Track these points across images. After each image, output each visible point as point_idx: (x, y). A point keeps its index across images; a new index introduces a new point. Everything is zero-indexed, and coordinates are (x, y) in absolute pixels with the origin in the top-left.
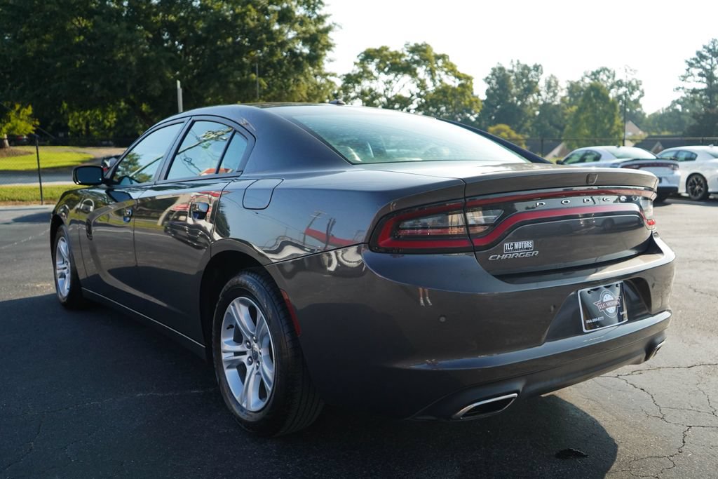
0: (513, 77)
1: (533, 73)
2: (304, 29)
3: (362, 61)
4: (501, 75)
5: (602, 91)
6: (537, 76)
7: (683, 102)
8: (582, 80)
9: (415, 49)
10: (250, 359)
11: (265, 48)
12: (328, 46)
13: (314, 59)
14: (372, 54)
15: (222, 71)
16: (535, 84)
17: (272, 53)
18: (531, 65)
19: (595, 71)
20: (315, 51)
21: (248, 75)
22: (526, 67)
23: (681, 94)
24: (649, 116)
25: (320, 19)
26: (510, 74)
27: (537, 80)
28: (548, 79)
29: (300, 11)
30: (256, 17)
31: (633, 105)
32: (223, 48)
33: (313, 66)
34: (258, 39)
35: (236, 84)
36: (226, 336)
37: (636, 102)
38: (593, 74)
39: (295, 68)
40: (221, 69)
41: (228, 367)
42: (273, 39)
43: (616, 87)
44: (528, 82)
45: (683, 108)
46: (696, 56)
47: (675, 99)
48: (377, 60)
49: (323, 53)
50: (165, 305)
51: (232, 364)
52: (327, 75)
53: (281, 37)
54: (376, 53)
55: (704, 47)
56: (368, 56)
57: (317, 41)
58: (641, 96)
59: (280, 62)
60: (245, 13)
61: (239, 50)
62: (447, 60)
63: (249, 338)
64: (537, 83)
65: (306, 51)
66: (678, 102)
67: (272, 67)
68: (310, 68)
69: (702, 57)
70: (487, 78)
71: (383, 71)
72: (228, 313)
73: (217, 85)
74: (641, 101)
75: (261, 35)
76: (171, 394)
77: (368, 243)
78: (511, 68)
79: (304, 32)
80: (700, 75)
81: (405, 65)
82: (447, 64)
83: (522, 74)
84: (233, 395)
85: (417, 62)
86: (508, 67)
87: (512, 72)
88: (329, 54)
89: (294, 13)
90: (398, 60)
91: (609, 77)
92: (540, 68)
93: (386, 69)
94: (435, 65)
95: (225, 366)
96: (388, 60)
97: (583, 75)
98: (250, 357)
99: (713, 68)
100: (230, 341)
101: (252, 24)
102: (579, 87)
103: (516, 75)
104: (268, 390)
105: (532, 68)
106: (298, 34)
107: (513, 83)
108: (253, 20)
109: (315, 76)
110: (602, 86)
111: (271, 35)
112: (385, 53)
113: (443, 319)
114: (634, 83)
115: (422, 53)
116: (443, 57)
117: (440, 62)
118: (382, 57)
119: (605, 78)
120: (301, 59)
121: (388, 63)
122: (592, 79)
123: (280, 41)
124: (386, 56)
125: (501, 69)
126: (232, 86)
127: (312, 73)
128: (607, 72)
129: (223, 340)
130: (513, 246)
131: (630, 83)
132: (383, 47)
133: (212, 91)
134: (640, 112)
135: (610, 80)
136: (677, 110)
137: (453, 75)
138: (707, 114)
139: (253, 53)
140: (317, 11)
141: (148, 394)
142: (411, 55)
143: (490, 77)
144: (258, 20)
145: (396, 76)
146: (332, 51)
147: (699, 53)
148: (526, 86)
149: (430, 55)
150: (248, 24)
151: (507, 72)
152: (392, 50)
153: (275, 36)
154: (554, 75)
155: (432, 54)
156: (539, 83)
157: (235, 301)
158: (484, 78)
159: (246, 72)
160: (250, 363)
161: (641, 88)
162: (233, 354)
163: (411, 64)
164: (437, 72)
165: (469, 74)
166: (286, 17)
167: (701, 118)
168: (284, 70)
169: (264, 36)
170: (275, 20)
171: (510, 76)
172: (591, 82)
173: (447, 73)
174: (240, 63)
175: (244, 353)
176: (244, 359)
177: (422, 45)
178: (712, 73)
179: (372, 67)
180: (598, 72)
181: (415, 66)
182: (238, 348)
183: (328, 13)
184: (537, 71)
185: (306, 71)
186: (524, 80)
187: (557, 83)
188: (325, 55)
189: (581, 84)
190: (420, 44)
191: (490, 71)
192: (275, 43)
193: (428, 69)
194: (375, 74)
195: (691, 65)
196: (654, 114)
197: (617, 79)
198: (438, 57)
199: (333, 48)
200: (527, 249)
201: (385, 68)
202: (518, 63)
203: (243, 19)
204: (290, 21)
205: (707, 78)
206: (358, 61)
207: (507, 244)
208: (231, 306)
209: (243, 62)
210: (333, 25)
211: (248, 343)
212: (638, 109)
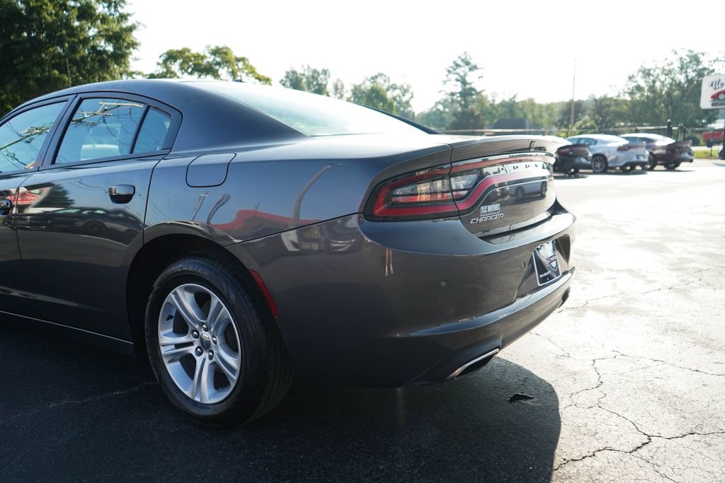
0: (304, 80)
1: (322, 76)
2: (105, 27)
3: (165, 62)
4: (294, 77)
5: (381, 93)
6: (326, 79)
7: (444, 103)
8: (364, 83)
9: (216, 52)
10: (199, 350)
11: (67, 45)
12: (133, 45)
13: (119, 57)
14: (174, 54)
15: (19, 67)
16: (323, 86)
17: (73, 49)
18: (320, 70)
19: (373, 75)
20: (120, 49)
21: (49, 71)
22: (315, 71)
23: (442, 97)
24: (418, 115)
25: (123, 17)
26: (302, 77)
27: (325, 83)
28: (335, 82)
29: (101, 9)
30: (54, 12)
31: (406, 105)
32: (18, 43)
33: (119, 64)
34: (58, 34)
35: (37, 80)
36: (165, 328)
37: (407, 102)
38: (372, 78)
39: (100, 66)
40: (17, 64)
41: (170, 362)
42: (74, 36)
43: (391, 89)
44: (318, 84)
45: (444, 107)
46: (453, 65)
47: (438, 101)
48: (179, 61)
49: (128, 51)
50: (75, 305)
51: (173, 358)
52: (133, 73)
53: (83, 33)
54: (179, 54)
55: (459, 57)
56: (171, 56)
57: (121, 39)
58: (412, 97)
59: (83, 59)
60: (41, 7)
61: (37, 46)
62: (247, 62)
63: (197, 327)
64: (325, 85)
65: (110, 48)
66: (439, 103)
67: (74, 64)
68: (116, 66)
69: (458, 65)
70: (282, 81)
71: (186, 71)
72: (168, 303)
73: (15, 81)
74: (411, 103)
75: (61, 31)
76: (90, 399)
77: (364, 213)
78: (302, 72)
79: (107, 30)
80: (457, 80)
81: (208, 67)
82: (247, 66)
83: (313, 77)
84: (180, 390)
85: (218, 64)
86: (300, 71)
87: (304, 75)
88: (134, 53)
89: (95, 10)
90: (200, 62)
91: (385, 81)
92: (328, 72)
93: (190, 70)
94: (236, 67)
95: (166, 361)
96: (191, 61)
97: (364, 79)
98: (198, 347)
99: (465, 75)
100: (171, 333)
101: (49, 19)
102: (360, 89)
103: (307, 78)
104: (231, 378)
105: (320, 72)
106: (99, 32)
107: (305, 85)
108: (51, 14)
109: (121, 74)
110: (381, 89)
111: (72, 32)
112: (187, 54)
113: (443, 284)
114: (405, 87)
115: (222, 55)
116: (243, 60)
117: (241, 65)
118: (184, 58)
119: (382, 82)
120: (105, 56)
121: (191, 63)
122: (372, 83)
123: (81, 38)
124: (188, 57)
125: (294, 72)
126: (32, 83)
127: (117, 71)
128: (383, 77)
129: (161, 333)
130: (487, 209)
131: (402, 86)
132: (184, 48)
133: (9, 87)
134: (410, 111)
135: (386, 84)
136: (438, 110)
137: (253, 76)
138: (463, 113)
139: (51, 49)
140: (119, 9)
141: (62, 404)
142: (213, 57)
143: (284, 79)
144: (56, 15)
145: (200, 76)
146: (138, 50)
147: (454, 62)
148: (316, 88)
149: (231, 58)
150: (45, 18)
151: (299, 75)
152: (194, 51)
153: (75, 32)
154: (340, 79)
155: (233, 57)
156: (327, 86)
157: (178, 290)
158: (280, 80)
159: (47, 68)
160: (199, 354)
161: (411, 90)
162: (173, 347)
163: (213, 66)
164: (238, 74)
165: (267, 76)
166: (86, 13)
167: (459, 115)
168: (88, 67)
169: (64, 32)
170: (75, 16)
171: (302, 79)
172: (371, 85)
173: (247, 74)
174: (39, 59)
175: (191, 344)
176: (192, 350)
177: (223, 48)
178: (464, 79)
179: (175, 67)
180: (376, 77)
181: (217, 67)
182: (183, 339)
183: (130, 12)
184: (325, 74)
185: (112, 68)
186: (315, 83)
187: (342, 85)
188: (131, 53)
189: (363, 88)
190: (221, 47)
191: (285, 74)
192: (76, 40)
193: (230, 70)
194: (179, 74)
195: (449, 72)
196: (422, 113)
197: (391, 83)
198: (238, 60)
199: (138, 47)
200: (496, 211)
201: (188, 68)
202: (309, 68)
203: (39, 13)
204: (91, 18)
205: (462, 82)
206: (161, 61)
207: (483, 208)
208: (171, 295)
209: (43, 59)
210: (137, 24)
211: (195, 333)
212: (409, 109)
